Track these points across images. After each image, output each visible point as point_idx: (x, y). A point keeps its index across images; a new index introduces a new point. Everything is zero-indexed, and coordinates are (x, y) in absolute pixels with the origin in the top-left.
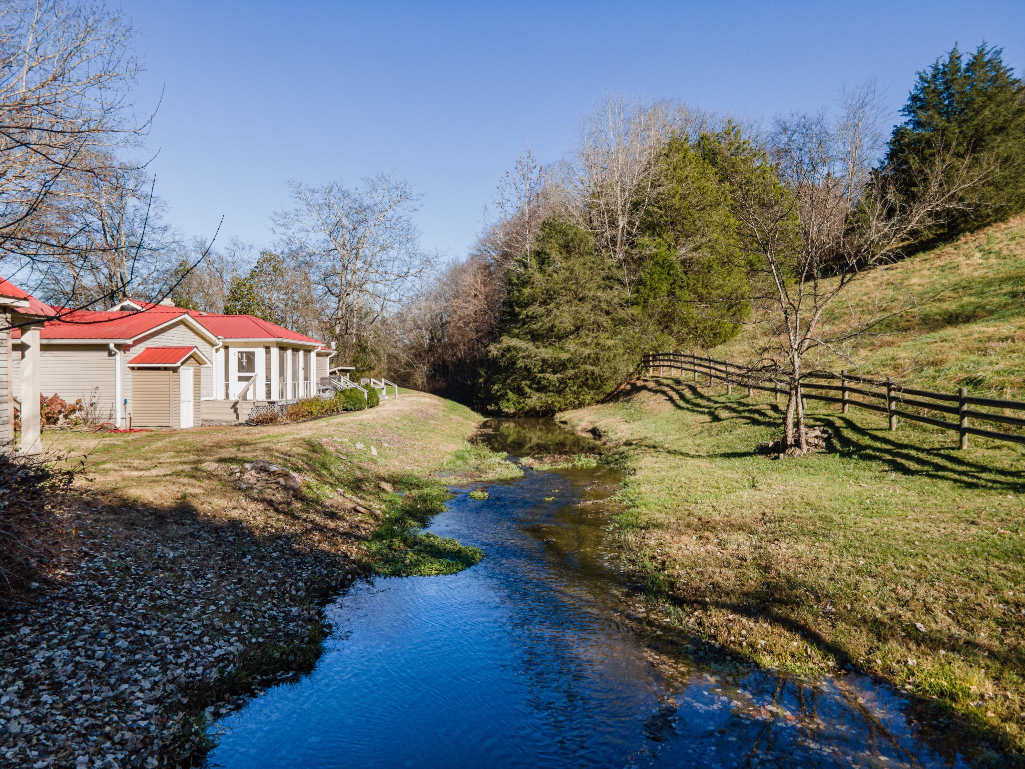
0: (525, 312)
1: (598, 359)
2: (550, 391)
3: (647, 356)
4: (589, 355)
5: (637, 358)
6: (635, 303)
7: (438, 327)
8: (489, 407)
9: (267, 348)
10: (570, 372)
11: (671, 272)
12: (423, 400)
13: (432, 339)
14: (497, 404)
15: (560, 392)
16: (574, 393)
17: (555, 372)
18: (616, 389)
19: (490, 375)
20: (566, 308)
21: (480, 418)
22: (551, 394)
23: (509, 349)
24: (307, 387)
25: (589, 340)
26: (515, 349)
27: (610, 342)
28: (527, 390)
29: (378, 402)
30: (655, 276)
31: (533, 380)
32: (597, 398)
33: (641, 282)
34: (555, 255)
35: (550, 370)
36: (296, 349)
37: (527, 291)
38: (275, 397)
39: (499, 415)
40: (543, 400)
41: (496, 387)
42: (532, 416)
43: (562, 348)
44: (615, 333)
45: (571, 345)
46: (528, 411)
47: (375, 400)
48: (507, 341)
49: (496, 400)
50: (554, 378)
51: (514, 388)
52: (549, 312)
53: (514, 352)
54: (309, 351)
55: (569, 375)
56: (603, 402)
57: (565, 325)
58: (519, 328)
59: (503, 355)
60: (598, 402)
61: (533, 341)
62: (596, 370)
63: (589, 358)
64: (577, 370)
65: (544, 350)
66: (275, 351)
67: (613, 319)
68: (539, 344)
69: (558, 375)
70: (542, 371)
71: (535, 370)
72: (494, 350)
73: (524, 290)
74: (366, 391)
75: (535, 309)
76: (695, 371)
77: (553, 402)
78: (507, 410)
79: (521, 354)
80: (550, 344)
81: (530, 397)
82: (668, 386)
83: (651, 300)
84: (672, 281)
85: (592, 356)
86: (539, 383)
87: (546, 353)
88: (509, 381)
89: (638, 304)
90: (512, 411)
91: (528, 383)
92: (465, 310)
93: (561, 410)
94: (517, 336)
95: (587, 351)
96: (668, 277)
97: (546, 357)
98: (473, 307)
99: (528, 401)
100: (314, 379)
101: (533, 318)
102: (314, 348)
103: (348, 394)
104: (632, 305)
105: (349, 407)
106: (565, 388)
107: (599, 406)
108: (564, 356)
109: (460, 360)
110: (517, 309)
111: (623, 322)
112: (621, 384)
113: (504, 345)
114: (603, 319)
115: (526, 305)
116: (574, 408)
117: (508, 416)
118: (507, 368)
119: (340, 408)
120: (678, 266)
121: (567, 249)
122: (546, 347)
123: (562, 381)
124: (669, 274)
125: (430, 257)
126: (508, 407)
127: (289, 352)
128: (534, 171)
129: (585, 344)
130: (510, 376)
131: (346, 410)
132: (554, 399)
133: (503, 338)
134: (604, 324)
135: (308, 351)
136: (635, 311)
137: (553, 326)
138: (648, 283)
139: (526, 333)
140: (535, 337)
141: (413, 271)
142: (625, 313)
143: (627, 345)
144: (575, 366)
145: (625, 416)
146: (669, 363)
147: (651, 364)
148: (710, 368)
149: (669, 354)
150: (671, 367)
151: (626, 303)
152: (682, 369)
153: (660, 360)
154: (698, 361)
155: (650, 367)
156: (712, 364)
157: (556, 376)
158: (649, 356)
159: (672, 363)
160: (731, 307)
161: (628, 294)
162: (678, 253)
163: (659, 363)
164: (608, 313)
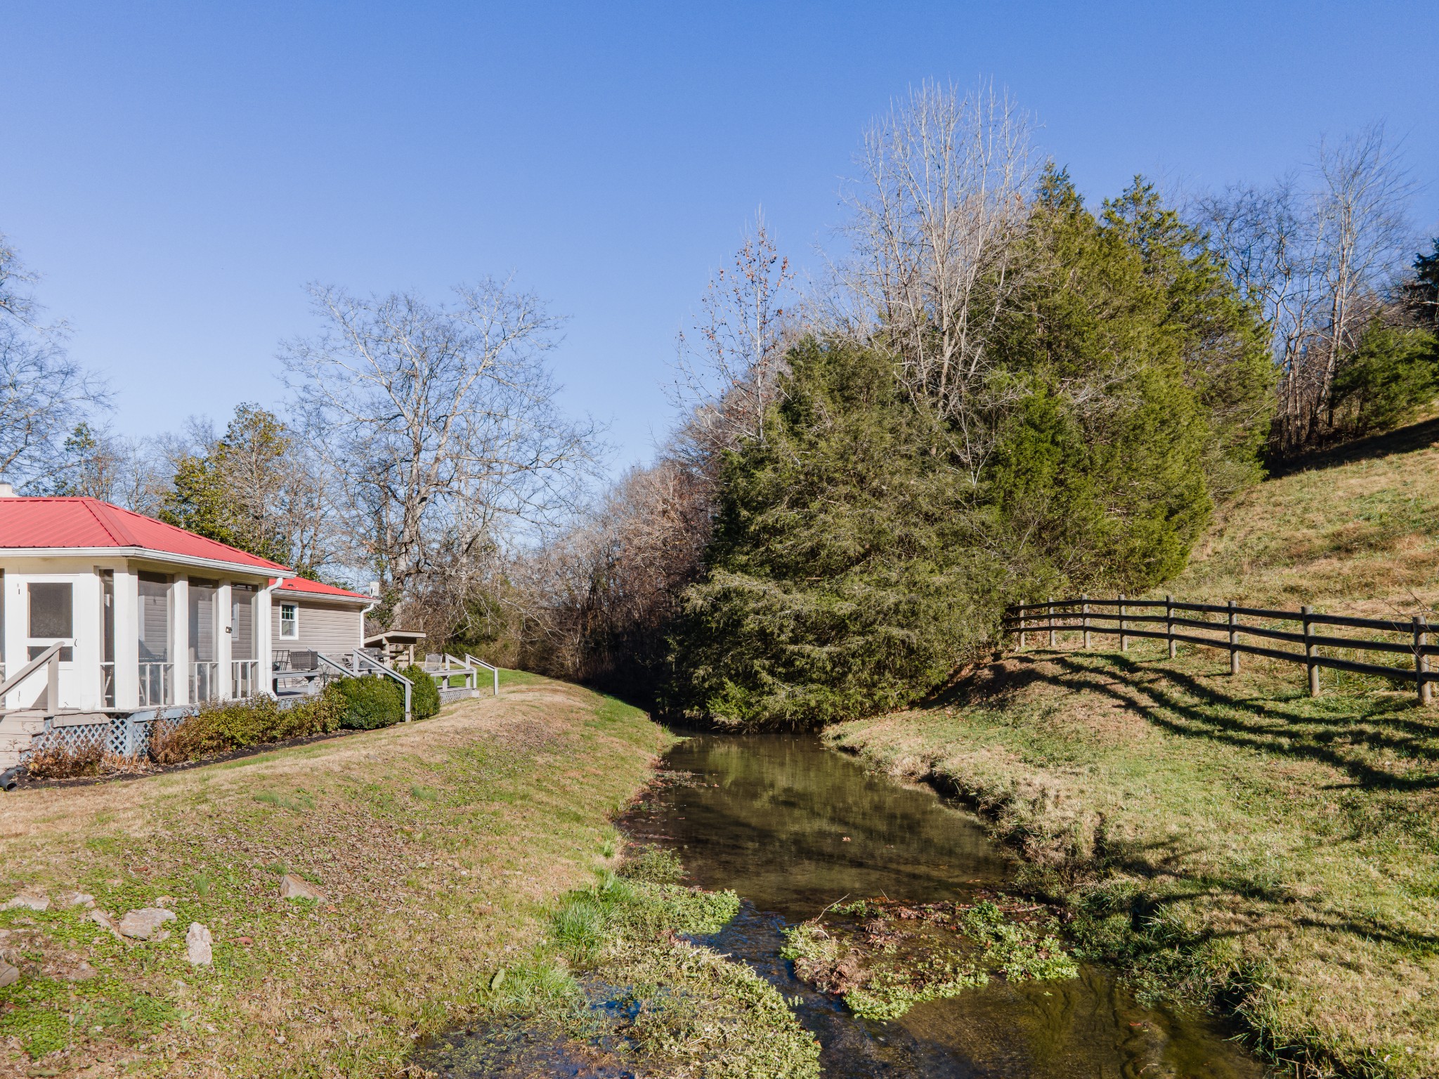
0: (760, 519)
1: (914, 613)
2: (813, 681)
3: (1013, 609)
4: (897, 605)
5: (997, 612)
6: (984, 501)
7: (603, 569)
8: (687, 712)
9: (106, 573)
10: (856, 642)
11: (1060, 438)
12: (549, 698)
13: (593, 590)
14: (703, 706)
15: (834, 682)
16: (861, 683)
17: (822, 642)
18: (952, 676)
19: (688, 647)
20: (845, 508)
21: (668, 739)
22: (814, 687)
23: (726, 595)
24: (244, 672)
25: (894, 576)
26: (740, 594)
27: (938, 580)
28: (766, 678)
29: (436, 705)
30: (1027, 445)
31: (776, 657)
32: (913, 695)
33: (996, 459)
34: (821, 403)
35: (811, 637)
36: (203, 581)
37: (765, 476)
38: (126, 699)
39: (706, 727)
40: (800, 699)
41: (701, 672)
42: (778, 732)
43: (838, 593)
44: (948, 563)
45: (856, 585)
46: (768, 721)
47: (429, 702)
48: (723, 579)
49: (701, 697)
50: (821, 653)
51: (737, 674)
52: (809, 520)
53: (737, 602)
54: (256, 589)
55: (854, 647)
56: (924, 704)
57: (844, 544)
58: (747, 554)
59: (715, 608)
60: (912, 705)
61: (775, 578)
62: (914, 637)
63: (897, 612)
64: (870, 638)
65: (799, 596)
66: (126, 583)
67: (941, 535)
68: (789, 583)
69: (828, 648)
70: (794, 641)
71: (783, 637)
72: (696, 597)
73: (758, 474)
74: (408, 683)
75: (781, 513)
76: (1171, 637)
77: (819, 703)
78: (723, 719)
79: (752, 605)
80: (810, 586)
81: (771, 693)
82: (1097, 670)
83: (1019, 494)
84: (1060, 457)
85: (903, 607)
86: (789, 663)
87: (805, 601)
88: (727, 660)
89: (991, 502)
90: (735, 720)
91: (767, 663)
92: (645, 538)
93: (835, 720)
94: (744, 569)
95: (891, 598)
96: (1053, 449)
97: (806, 609)
98: (659, 530)
99: (768, 700)
100: (265, 658)
101: (776, 531)
102: (267, 580)
103: (352, 689)
104: (979, 505)
105: (355, 719)
106: (845, 674)
107: (916, 713)
108: (844, 608)
109: (637, 624)
110: (744, 513)
111: (964, 538)
112: (961, 668)
113: (718, 587)
114: (925, 535)
115: (761, 508)
116: (863, 715)
117: (725, 732)
118: (723, 633)
119: (332, 724)
120: (1071, 425)
121: (844, 393)
122: (803, 591)
123: (839, 661)
124: (1054, 442)
125: (578, 431)
126: (727, 714)
127: (180, 589)
128: (771, 267)
129: (885, 584)
130: (728, 650)
131: (348, 727)
132: (821, 697)
133: (714, 572)
134: (923, 542)
135: (246, 587)
136: (990, 515)
137: (820, 546)
138: (1014, 460)
139: (762, 564)
140: (780, 571)
141: (546, 458)
142: (968, 520)
143: (975, 586)
144: (866, 629)
145: (1015, 746)
146: (1079, 622)
147: (1023, 625)
148: (1231, 628)
149: (1081, 602)
150: (1085, 629)
151: (968, 500)
152: (1123, 632)
153: (1049, 617)
154: (1181, 614)
155: (1021, 631)
156: (1237, 619)
157: (826, 649)
158: (1020, 608)
159: (1089, 622)
160: (1172, 512)
161: (971, 483)
162: (1072, 401)
163: (1045, 623)
164: (928, 518)
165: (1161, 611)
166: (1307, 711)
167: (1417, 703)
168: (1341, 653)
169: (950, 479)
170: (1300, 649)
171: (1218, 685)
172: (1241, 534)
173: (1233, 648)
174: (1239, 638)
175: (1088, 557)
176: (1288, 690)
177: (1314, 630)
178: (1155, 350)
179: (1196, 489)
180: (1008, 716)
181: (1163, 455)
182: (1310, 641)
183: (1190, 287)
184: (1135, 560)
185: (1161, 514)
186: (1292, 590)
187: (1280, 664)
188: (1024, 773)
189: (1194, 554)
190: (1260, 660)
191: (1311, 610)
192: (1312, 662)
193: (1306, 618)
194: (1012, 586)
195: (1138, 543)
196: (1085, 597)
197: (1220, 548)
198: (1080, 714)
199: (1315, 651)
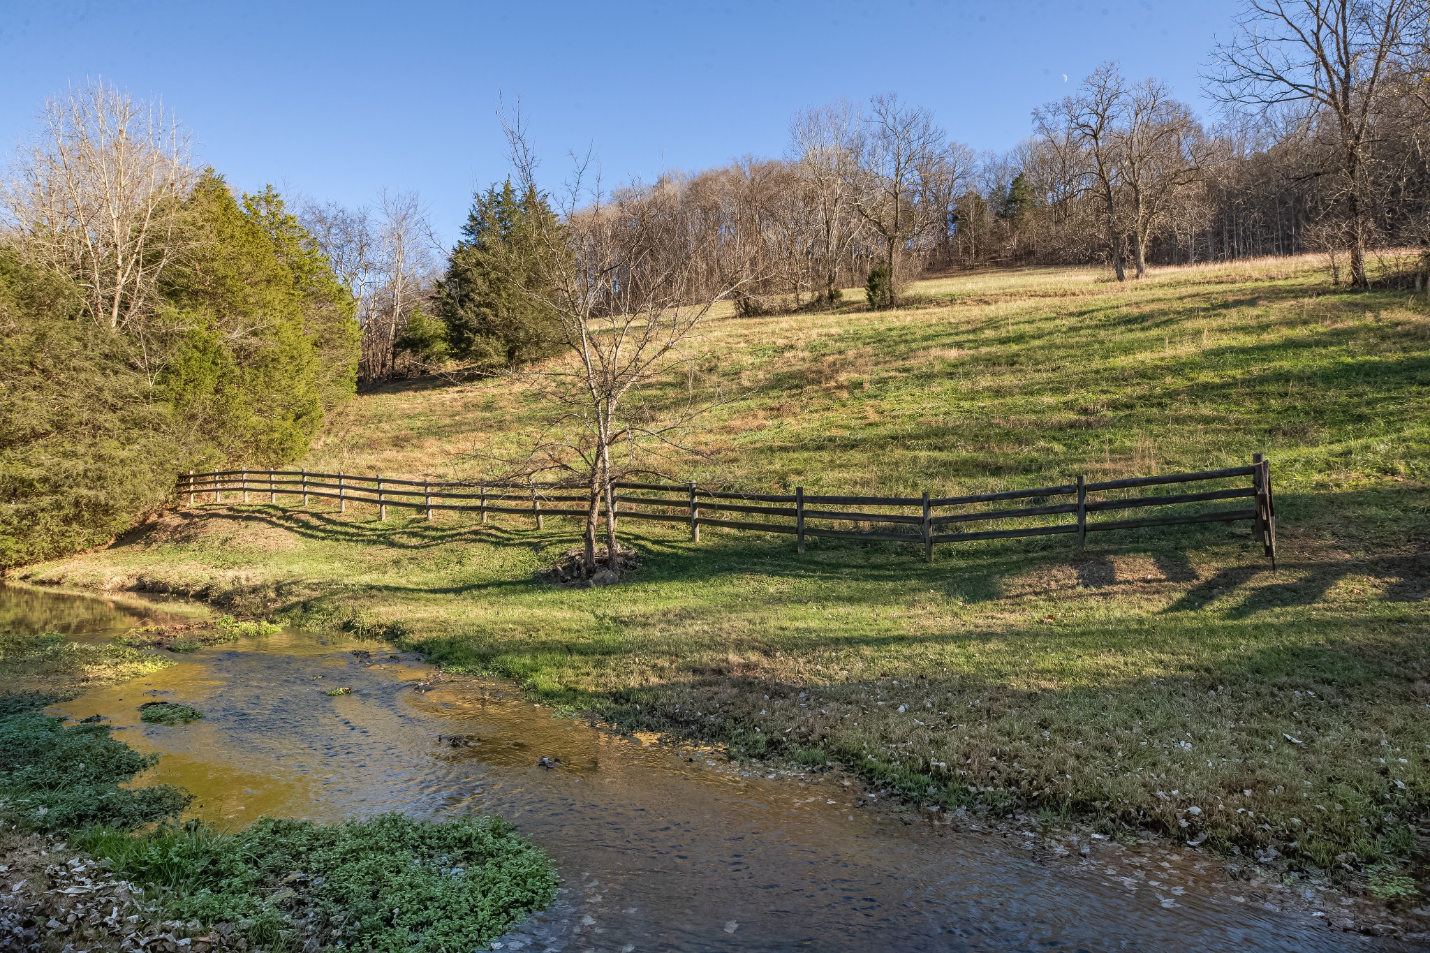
1: (101, 478)
3: (183, 478)
4: (85, 471)
5: (172, 479)
6: (159, 398)
10: (45, 500)
11: (218, 360)
25: (81, 449)
27: (122, 453)
30: (193, 362)
33: (169, 369)
43: (24, 461)
44: (129, 440)
45: (43, 455)
50: (8, 510)
55: (43, 503)
57: (32, 422)
60: (99, 547)
62: (102, 496)
63: (85, 476)
64: (59, 497)
67: (123, 420)
69: (16, 506)
76: (305, 493)
83: (188, 396)
84: (219, 373)
85: (91, 473)
89: (165, 399)
93: (20, 564)
95: (79, 466)
96: (214, 367)
104: (156, 401)
106: (31, 526)
107: (105, 552)
108: (32, 473)
111: (139, 424)
112: (149, 515)
114: (109, 420)
116: (51, 558)
120: (228, 353)
123: (27, 515)
124: (214, 363)
129: (72, 455)
132: (7, 544)
134: (107, 425)
136: (166, 409)
138: (183, 372)
142: (147, 410)
143: (154, 459)
144: (56, 489)
145: (206, 561)
146: (240, 485)
147: (192, 488)
148: (340, 487)
149: (242, 472)
150: (245, 490)
151: (146, 397)
152: (273, 491)
153: (216, 482)
154: (313, 480)
155: (190, 493)
156: (344, 482)
157: (13, 505)
158: (189, 477)
159: (246, 485)
160: (298, 417)
161: (149, 385)
162: (227, 336)
163: (209, 487)
164: (114, 409)
165: (299, 478)
166: (379, 527)
167: (426, 519)
168: (395, 498)
169: (132, 381)
170: (376, 496)
171: (334, 517)
172: (341, 434)
173: (342, 498)
174: (344, 492)
175: (239, 444)
176: (371, 518)
177: (383, 486)
178: (286, 311)
179: (312, 402)
180: (194, 545)
181: (292, 378)
182: (381, 492)
183: (306, 269)
184: (274, 446)
185: (291, 416)
186: (371, 467)
187: (366, 505)
188: (218, 573)
189: (312, 444)
190: (356, 503)
191: (381, 477)
192: (382, 503)
193: (380, 481)
194: (184, 461)
195: (276, 435)
196: (244, 469)
197: (329, 441)
198: (250, 539)
199: (383, 498)
